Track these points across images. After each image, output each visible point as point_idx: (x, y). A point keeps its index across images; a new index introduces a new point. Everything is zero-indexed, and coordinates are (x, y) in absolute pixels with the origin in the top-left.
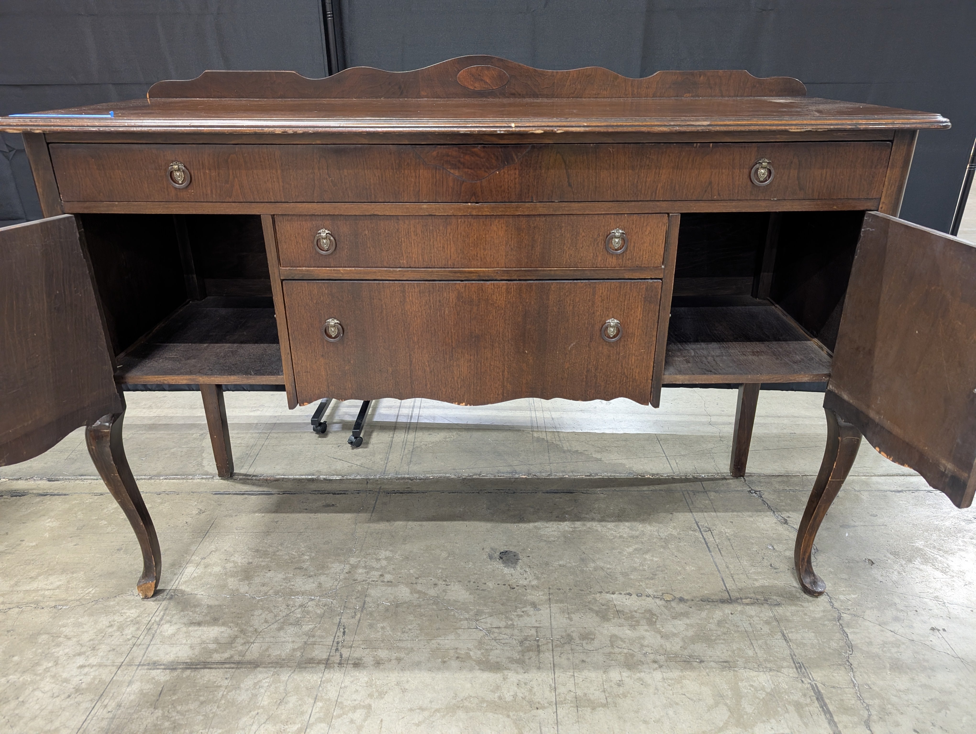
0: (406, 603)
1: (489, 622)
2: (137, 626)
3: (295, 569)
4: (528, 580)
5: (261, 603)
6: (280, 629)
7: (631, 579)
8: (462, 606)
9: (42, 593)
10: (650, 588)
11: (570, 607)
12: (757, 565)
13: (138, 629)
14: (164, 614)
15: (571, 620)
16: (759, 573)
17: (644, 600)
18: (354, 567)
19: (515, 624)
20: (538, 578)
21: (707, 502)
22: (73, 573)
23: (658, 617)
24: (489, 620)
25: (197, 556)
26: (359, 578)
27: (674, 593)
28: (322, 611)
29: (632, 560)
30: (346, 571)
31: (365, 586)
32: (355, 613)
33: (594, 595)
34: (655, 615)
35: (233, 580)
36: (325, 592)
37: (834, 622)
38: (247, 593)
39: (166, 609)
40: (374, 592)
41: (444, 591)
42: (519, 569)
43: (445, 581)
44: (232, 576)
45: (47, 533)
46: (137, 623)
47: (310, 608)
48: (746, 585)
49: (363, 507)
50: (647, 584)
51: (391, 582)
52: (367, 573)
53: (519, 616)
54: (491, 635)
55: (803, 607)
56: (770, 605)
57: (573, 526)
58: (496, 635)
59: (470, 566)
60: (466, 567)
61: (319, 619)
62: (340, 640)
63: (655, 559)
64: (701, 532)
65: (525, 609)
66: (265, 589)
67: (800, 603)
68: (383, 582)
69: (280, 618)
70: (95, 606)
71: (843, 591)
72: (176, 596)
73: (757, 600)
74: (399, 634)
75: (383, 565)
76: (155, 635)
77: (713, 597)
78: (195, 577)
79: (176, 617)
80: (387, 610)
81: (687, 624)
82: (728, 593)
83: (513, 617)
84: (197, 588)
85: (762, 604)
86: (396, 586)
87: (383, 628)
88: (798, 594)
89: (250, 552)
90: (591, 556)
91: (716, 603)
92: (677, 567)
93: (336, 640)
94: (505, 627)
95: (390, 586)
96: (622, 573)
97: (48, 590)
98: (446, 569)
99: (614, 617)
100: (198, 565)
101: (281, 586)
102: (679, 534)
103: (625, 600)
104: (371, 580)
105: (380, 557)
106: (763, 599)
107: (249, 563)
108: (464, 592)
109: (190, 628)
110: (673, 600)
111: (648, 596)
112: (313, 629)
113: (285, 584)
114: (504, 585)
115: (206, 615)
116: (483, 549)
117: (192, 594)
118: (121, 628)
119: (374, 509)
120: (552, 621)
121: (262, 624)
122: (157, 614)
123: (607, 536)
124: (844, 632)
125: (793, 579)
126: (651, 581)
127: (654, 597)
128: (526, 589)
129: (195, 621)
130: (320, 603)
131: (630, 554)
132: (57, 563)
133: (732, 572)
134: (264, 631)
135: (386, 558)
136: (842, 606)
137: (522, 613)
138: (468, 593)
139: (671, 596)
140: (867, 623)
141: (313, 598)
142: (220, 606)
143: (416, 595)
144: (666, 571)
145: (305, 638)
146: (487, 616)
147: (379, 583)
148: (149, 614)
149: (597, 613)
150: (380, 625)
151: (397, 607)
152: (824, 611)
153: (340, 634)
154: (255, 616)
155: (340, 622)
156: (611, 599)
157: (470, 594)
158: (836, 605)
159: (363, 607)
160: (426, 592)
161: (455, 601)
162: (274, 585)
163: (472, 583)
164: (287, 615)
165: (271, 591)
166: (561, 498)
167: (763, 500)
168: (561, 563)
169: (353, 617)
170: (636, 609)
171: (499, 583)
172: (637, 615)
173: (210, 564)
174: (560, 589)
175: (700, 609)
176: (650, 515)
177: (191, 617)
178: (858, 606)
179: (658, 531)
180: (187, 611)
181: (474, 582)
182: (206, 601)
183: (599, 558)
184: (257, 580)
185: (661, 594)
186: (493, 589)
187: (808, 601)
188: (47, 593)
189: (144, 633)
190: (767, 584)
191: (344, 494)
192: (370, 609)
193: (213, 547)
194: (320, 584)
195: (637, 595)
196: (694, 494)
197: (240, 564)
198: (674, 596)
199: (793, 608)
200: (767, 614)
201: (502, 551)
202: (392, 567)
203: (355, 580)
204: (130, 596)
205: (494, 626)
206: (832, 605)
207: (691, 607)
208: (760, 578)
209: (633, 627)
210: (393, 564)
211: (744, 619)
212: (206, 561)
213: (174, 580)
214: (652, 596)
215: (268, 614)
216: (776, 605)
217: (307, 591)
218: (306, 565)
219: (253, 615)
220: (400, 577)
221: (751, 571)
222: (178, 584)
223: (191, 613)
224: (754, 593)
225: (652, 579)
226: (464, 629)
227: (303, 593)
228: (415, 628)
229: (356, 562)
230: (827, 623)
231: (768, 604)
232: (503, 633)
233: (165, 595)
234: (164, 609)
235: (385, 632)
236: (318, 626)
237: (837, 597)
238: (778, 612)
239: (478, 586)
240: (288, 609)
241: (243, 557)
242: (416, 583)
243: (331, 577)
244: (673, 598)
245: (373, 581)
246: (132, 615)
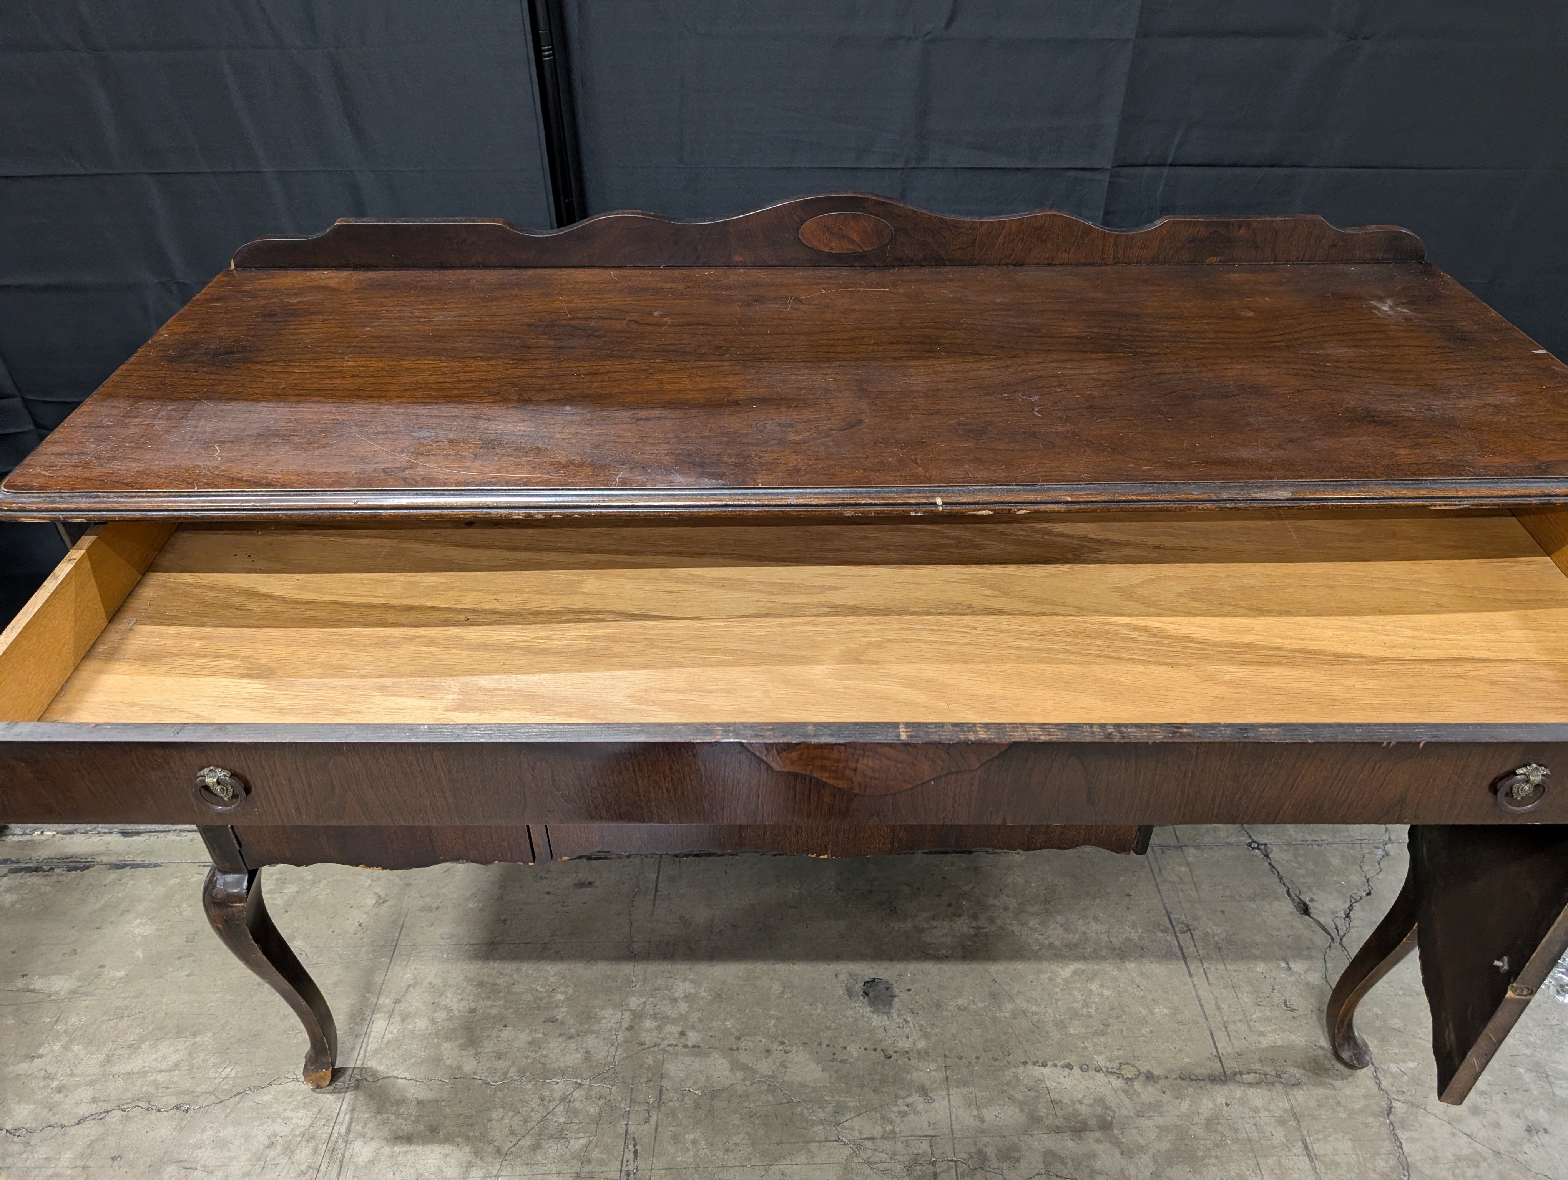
0: (724, 1090)
1: (857, 1127)
2: (312, 1144)
3: (544, 1022)
4: (911, 1039)
5: (500, 1094)
6: (536, 1147)
7: (1071, 1035)
8: (813, 1095)
9: (153, 1078)
10: (1100, 1053)
11: (978, 1095)
12: (1264, 1003)
13: (315, 1151)
14: (351, 1119)
15: (982, 1119)
16: (1268, 1019)
17: (1093, 1078)
18: (638, 1016)
19: (897, 1130)
20: (926, 1036)
21: (1183, 869)
22: (194, 1035)
23: (1114, 1112)
24: (857, 1123)
25: (387, 997)
26: (647, 1040)
27: (1137, 1063)
28: (598, 1108)
29: (1070, 994)
30: (625, 1024)
31: (659, 1057)
32: (648, 1111)
33: (1014, 1070)
34: (1110, 1109)
35: (450, 1047)
36: (597, 1071)
37: (1382, 1119)
38: (475, 1073)
39: (353, 1109)
40: (675, 1069)
41: (783, 1065)
42: (895, 1016)
43: (782, 1043)
44: (448, 1039)
45: (139, 950)
46: (312, 1138)
47: (578, 1104)
48: (1247, 1044)
49: (638, 887)
50: (1095, 1045)
51: (699, 1047)
52: (659, 1028)
53: (903, 1114)
54: (862, 1154)
55: (1335, 1089)
56: (1286, 1085)
57: (974, 924)
58: (869, 1153)
59: (819, 1011)
60: (811, 1015)
61: (593, 1127)
62: (630, 1168)
63: (1107, 993)
64: (1175, 933)
65: (909, 1100)
66: (501, 1064)
67: (1331, 1081)
68: (686, 1046)
69: (533, 1124)
70: (241, 1104)
71: (1396, 1054)
72: (365, 1082)
73: (1265, 1075)
74: (720, 1154)
75: (683, 1013)
76: (344, 1164)
77: (1198, 1071)
78: (389, 1041)
79: (371, 1125)
80: (697, 1106)
81: (1159, 1127)
82: (1221, 1061)
83: (892, 1115)
84: (395, 1065)
85: (1273, 1084)
86: (707, 1055)
87: (694, 1142)
88: (1326, 1062)
89: (470, 988)
90: (1006, 987)
91: (1202, 1083)
92: (1141, 1009)
93: (625, 1169)
94: (882, 1138)
95: (696, 1055)
96: (1056, 1023)
97: (161, 1071)
98: (782, 1018)
99: (1048, 1114)
100: (391, 1015)
101: (527, 1058)
102: (1141, 938)
103: (1062, 1079)
104: (666, 1042)
105: (677, 995)
106: (1273, 1073)
107: (472, 1011)
108: (813, 1066)
109: (396, 1148)
110: (1137, 1077)
111: (1098, 1070)
112: (587, 1146)
113: (533, 1055)
114: (875, 1050)
115: (417, 1121)
116: (836, 976)
117: (388, 1077)
118: (289, 1150)
119: (656, 891)
120: (954, 1122)
121: (507, 1137)
122: (340, 1119)
123: (1029, 944)
124: (1397, 1138)
125: (1320, 1031)
126: (1103, 1039)
127: (1109, 1072)
128: (909, 1059)
129: (401, 1134)
130: (593, 1093)
131: (1066, 981)
132: (166, 1014)
133: (1225, 1018)
134: (511, 1153)
135: (687, 997)
136: (1393, 1085)
137: (907, 1109)
138: (820, 1068)
139: (1134, 1069)
140: (1431, 1120)
141: (579, 1081)
142: (436, 1101)
143: (740, 1074)
144: (1124, 1017)
145: (577, 1165)
146: (853, 1115)
147: (679, 1048)
148: (328, 1120)
149: (1022, 1105)
150: (690, 1137)
151: (712, 1099)
152: (1366, 1097)
153: (630, 1156)
154: (494, 1122)
155: (626, 1131)
156: (1041, 1077)
157: (823, 1071)
158: (1385, 1083)
159: (660, 1099)
160: (754, 1067)
161: (803, 1085)
162: (516, 1057)
163: (824, 1046)
164: (544, 1118)
165: (513, 1069)
166: (952, 864)
167: (1270, 864)
168: (961, 1002)
169: (646, 1122)
170: (1080, 1096)
171: (866, 1046)
172: (1083, 1109)
173: (410, 1013)
174: (961, 1058)
175: (1179, 1097)
176: (1095, 898)
177: (393, 1125)
178: (1418, 1084)
179: (1108, 932)
180: (387, 1113)
181: (828, 1045)
182: (415, 1092)
183: (1019, 992)
184: (488, 1047)
185: (1118, 1066)
186: (858, 1059)
187: (1343, 1077)
188: (160, 1077)
189: (326, 1160)
190: (1279, 1043)
191: (606, 858)
192: (671, 1104)
193: (409, 976)
194: (588, 1052)
195: (1081, 1069)
196: (1163, 853)
197: (457, 1013)
198: (1138, 1070)
199: (1320, 1092)
200: (1280, 1104)
201: (867, 979)
202: (697, 1014)
203: (642, 1044)
204: (293, 1083)
205: (865, 1136)
206: (1379, 1085)
207: (1164, 1093)
208: (1269, 1029)
209: (1077, 1134)
210: (698, 1010)
211: (1246, 1116)
212: (402, 1006)
213: (358, 1048)
214: (1104, 1069)
215: (513, 1116)
216: (1293, 1085)
217: (569, 1067)
218: (561, 1013)
219: (490, 1120)
220: (711, 1036)
221: (1254, 1016)
222: (365, 1055)
223: (393, 1117)
224: (1261, 1061)
225: (1103, 1034)
226: (819, 1142)
227: (563, 1073)
228: (744, 1141)
229: (639, 1005)
230: (1370, 1120)
231: (1281, 1083)
232: (881, 1150)
233: (347, 1080)
234: (350, 1108)
235: (698, 1150)
236: (594, 1141)
237: (1386, 1068)
238: (1296, 1100)
239: (834, 1054)
240: (544, 1106)
241: (460, 997)
242: (738, 1049)
243: (604, 1039)
244: (1137, 1073)
245: (670, 1045)
246: (302, 1122)
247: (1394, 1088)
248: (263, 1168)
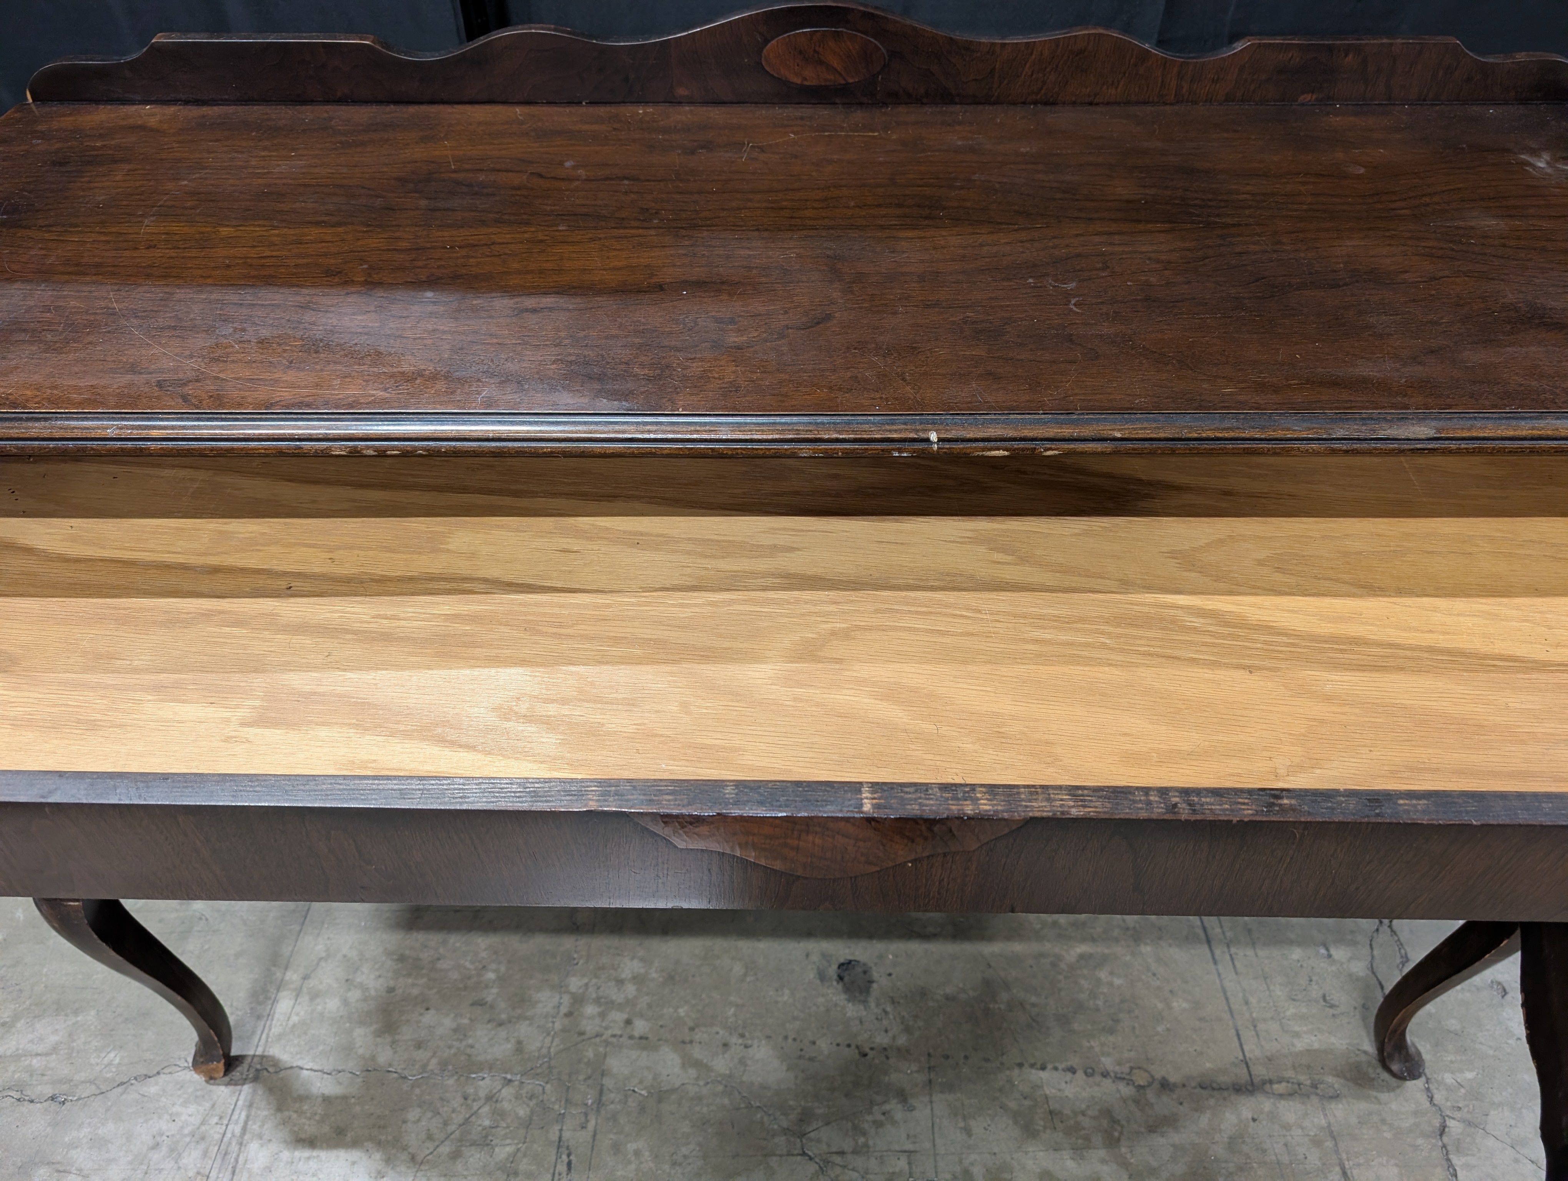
0: (673, 1090)
1: (825, 1139)
2: (203, 1146)
3: (473, 1004)
4: (890, 1034)
5: (418, 1091)
6: (456, 1155)
7: (1075, 1032)
8: (775, 1099)
9: (27, 1062)
10: (1108, 1055)
11: (966, 1102)
12: (1300, 997)
13: (205, 1154)
14: (248, 1117)
15: (968, 1132)
16: (1304, 1017)
17: (1098, 1085)
18: (578, 1000)
19: (871, 1143)
20: (907, 1030)
22: (76, 1012)
23: (1122, 1127)
24: (825, 1134)
25: (295, 972)
26: (588, 1028)
27: (1151, 1068)
28: (528, 1110)
29: (1075, 982)
30: (564, 1010)
31: (601, 1049)
32: (586, 1115)
33: (1008, 1073)
34: (1117, 1122)
35: (363, 1033)
36: (529, 1065)
37: (1434, 1141)
38: (390, 1065)
39: (251, 1105)
40: (618, 1064)
41: (742, 1061)
42: (873, 1005)
43: (742, 1036)
44: (361, 1023)
45: (20, 910)
46: (203, 1138)
47: (506, 1105)
48: (1279, 1047)
50: (1103, 1045)
51: (647, 1038)
52: (603, 1015)
53: (878, 1124)
54: (830, 1172)
55: (1379, 1102)
56: (1322, 1097)
58: (838, 1170)
59: (786, 998)
60: (776, 1002)
61: (522, 1132)
65: (887, 1107)
66: (421, 1055)
67: (1375, 1093)
68: (631, 1037)
69: (453, 1127)
70: (124, 1096)
71: (1452, 1062)
72: (265, 1073)
73: (1299, 1084)
74: (666, 1167)
75: (630, 997)
76: (237, 1171)
77: (1221, 1079)
78: (294, 1025)
79: (269, 1124)
80: (642, 1110)
81: (1173, 1146)
82: (1248, 1067)
83: (866, 1126)
84: (300, 1053)
85: (1308, 1096)
86: (656, 1048)
87: (637, 1153)
88: (1371, 1070)
89: (389, 963)
90: (1001, 973)
91: (1226, 1094)
92: (1156, 1001)
94: (853, 1152)
95: (645, 1048)
96: (1058, 1017)
97: (37, 1055)
98: (743, 1006)
99: (1045, 1128)
100: (298, 993)
101: (450, 1047)
103: (1063, 1086)
104: (610, 1032)
105: (623, 976)
106: (1308, 1082)
107: (391, 990)
108: (776, 1063)
109: (296, 1153)
110: (1150, 1084)
111: (1105, 1075)
112: (515, 1154)
113: (456, 1044)
114: (849, 1046)
115: (322, 1121)
116: (807, 956)
117: (292, 1067)
118: (175, 1152)
120: (936, 1135)
121: (423, 1142)
122: (235, 1117)
124: (1450, 1165)
125: (1363, 1033)
126: (1111, 1038)
127: (1118, 1078)
128: (887, 1058)
129: (303, 1136)
131: (1071, 966)
132: (46, 987)
133: (1254, 1015)
134: (428, 1162)
135: (635, 978)
136: (1447, 1099)
137: (883, 1118)
138: (784, 1068)
139: (1146, 1075)
140: (1491, 1142)
141: (509, 1076)
142: (344, 1098)
143: (692, 1072)
144: (1137, 1012)
145: (502, 1177)
146: (820, 1123)
147: (624, 1040)
148: (221, 1117)
149: (1016, 1116)
150: (631, 1147)
151: (659, 1102)
152: (1416, 1113)
153: (562, 1168)
154: (409, 1124)
155: (560, 1138)
156: (1039, 1083)
157: (788, 1070)
158: (1438, 1097)
159: (600, 1100)
160: (709, 1064)
161: (764, 1087)
162: (438, 1047)
163: (790, 1040)
164: (467, 1120)
165: (434, 1061)
168: (948, 990)
169: (583, 1127)
170: (1084, 1106)
171: (838, 1041)
172: (1086, 1122)
173: (320, 991)
174: (947, 1057)
175: (1199, 1108)
177: (295, 1125)
178: (1477, 1099)
180: (288, 1110)
181: (795, 1040)
182: (322, 1086)
183: (1016, 979)
184: (407, 1034)
185: (1127, 1070)
186: (828, 1056)
187: (1390, 1089)
188: (36, 1062)
189: (217, 1165)
190: (1316, 1046)
192: (612, 1106)
193: (321, 947)
194: (519, 1042)
195: (1086, 1073)
197: (373, 993)
198: (1152, 1077)
199: (1363, 1106)
200: (1316, 1120)
201: (842, 960)
202: (646, 1000)
203: (581, 1034)
204: (184, 1072)
205: (834, 1150)
206: (1431, 1099)
207: (1181, 1104)
208: (1305, 1029)
209: (1079, 1152)
210: (647, 994)
211: (1276, 1134)
212: (312, 983)
213: (259, 1032)
214: (1112, 1074)
215: (431, 1119)
216: (1331, 1097)
217: (497, 1060)
218: (491, 995)
219: (405, 1122)
220: (661, 1026)
221: (1288, 1013)
222: (267, 1041)
223: (294, 1116)
224: (1294, 1067)
225: (1111, 1031)
226: (781, 1156)
227: (491, 1067)
228: (694, 1153)
229: (580, 987)
230: (1420, 1141)
231: (1317, 1094)
232: (850, 1167)
233: (246, 1070)
234: (247, 1104)
235: (641, 1163)
236: (523, 1149)
237: (1440, 1078)
238: (1335, 1116)
239: (802, 1050)
240: (467, 1105)
241: (377, 973)
242: (691, 1042)
243: (539, 1027)
244: (1150, 1080)
245: (614, 1036)
246: (192, 1119)
247: (1449, 1104)
248: (146, 1173)
